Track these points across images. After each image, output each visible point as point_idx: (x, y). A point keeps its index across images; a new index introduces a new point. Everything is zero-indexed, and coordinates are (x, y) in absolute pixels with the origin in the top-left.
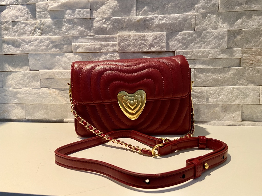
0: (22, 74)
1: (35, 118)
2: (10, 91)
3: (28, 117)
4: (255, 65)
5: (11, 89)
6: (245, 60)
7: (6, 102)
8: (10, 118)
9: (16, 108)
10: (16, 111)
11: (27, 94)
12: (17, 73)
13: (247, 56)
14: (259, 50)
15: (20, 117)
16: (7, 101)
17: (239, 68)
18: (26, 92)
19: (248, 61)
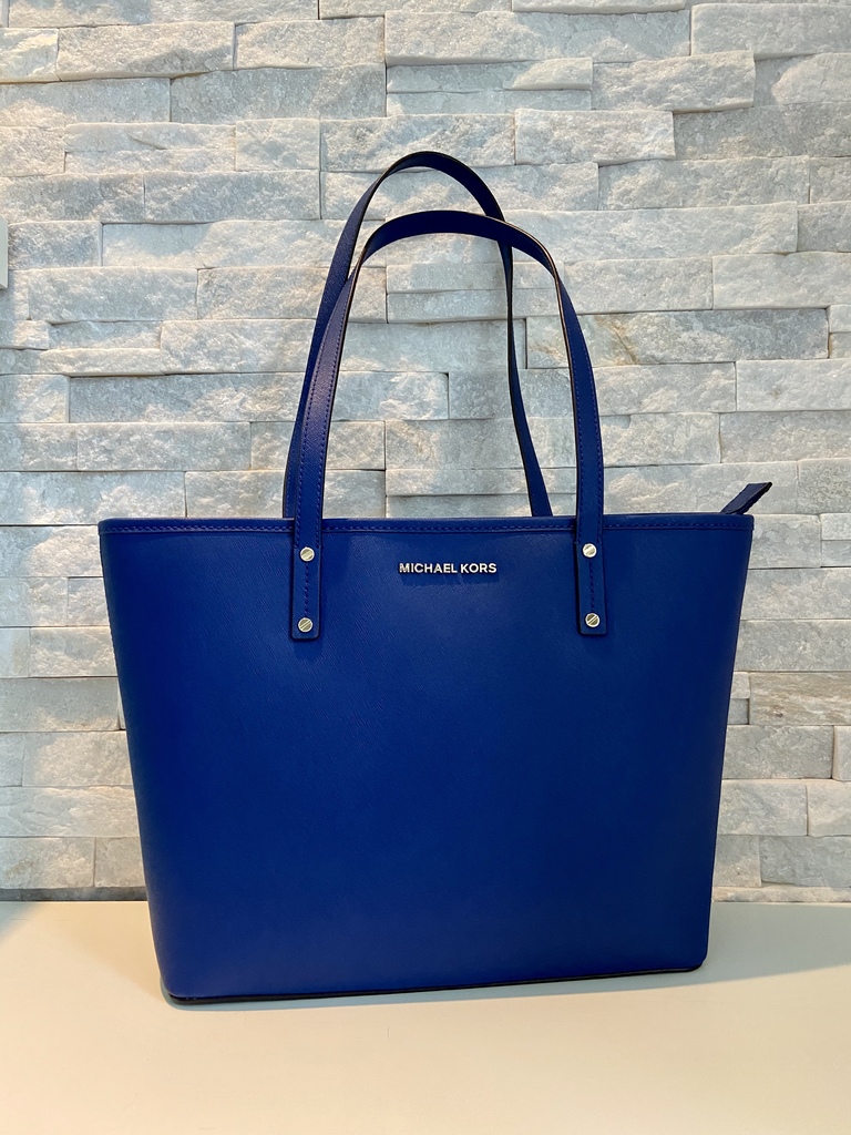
0: (93, 741)
1: (127, 885)
2: (48, 797)
3: (103, 883)
4: (788, 719)
5: (49, 791)
6: (759, 704)
7: (30, 833)
8: (40, 887)
9: (61, 854)
10: (63, 863)
11: (105, 807)
12: (72, 739)
13: (766, 693)
14: (799, 679)
15: (77, 883)
16: (32, 829)
17: (743, 729)
18: (101, 799)
19: (768, 709)
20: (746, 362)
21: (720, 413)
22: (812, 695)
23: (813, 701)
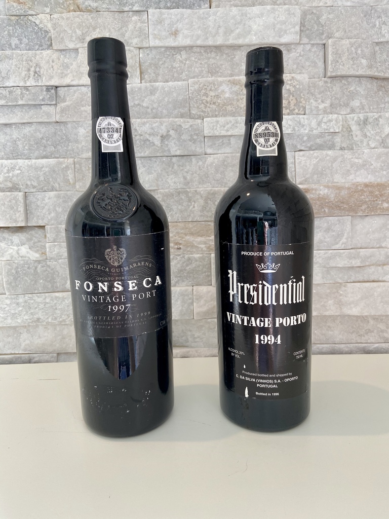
20: (154, 10)
21: (140, 48)
22: (199, 236)
23: (199, 239)
